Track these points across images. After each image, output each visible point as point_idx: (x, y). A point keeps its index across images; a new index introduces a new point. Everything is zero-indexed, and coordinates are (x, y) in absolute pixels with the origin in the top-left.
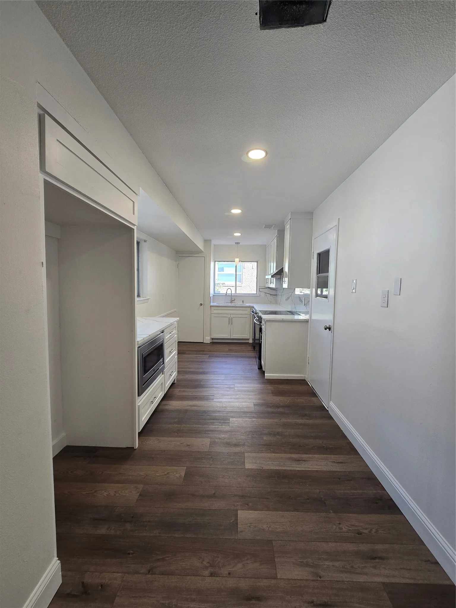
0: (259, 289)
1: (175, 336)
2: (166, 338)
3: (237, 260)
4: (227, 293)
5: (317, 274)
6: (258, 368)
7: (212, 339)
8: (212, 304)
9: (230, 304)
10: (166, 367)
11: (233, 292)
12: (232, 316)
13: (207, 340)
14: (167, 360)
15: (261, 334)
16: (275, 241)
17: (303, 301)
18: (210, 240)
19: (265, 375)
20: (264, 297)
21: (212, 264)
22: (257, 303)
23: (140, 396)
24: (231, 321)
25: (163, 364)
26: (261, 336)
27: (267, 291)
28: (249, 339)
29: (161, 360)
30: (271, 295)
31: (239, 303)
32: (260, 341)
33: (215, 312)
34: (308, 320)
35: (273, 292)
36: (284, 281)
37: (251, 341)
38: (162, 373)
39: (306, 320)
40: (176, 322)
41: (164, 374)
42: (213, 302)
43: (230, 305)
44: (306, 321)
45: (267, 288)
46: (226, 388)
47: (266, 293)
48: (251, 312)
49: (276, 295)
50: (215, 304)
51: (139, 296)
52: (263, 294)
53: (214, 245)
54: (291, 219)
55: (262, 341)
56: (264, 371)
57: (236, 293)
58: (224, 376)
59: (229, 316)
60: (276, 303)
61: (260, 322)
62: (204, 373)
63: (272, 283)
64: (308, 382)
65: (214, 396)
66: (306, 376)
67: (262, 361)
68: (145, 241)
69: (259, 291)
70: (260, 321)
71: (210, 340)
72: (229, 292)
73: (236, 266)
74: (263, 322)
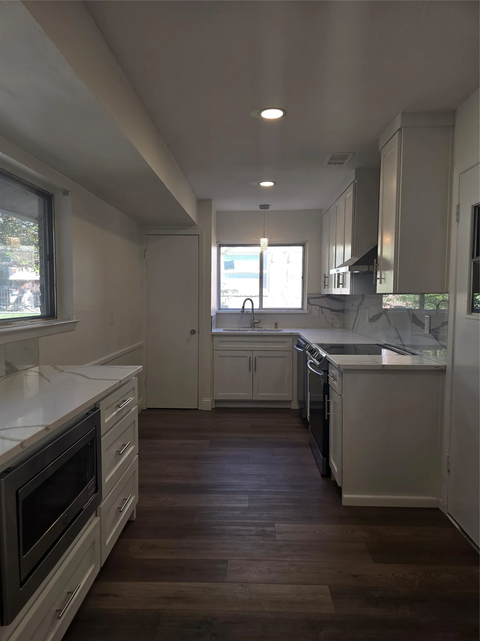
0: (308, 299)
1: (133, 409)
2: (106, 421)
3: (264, 241)
4: (245, 307)
5: (473, 257)
6: (323, 476)
7: (216, 401)
8: (214, 331)
9: (251, 329)
10: (103, 499)
11: (256, 306)
12: (256, 354)
13: (207, 404)
14: (107, 478)
15: (328, 399)
16: (350, 194)
17: (427, 323)
18: (210, 201)
19: (344, 496)
20: (318, 314)
21: (214, 250)
22: (305, 327)
23: (7, 625)
24: (253, 365)
25: (96, 492)
26: (328, 403)
27: (325, 303)
28: (289, 402)
29: (92, 482)
30: (332, 310)
31: (268, 328)
32: (327, 414)
33: (221, 346)
34: (444, 368)
35: (336, 305)
36: (381, 279)
37: (295, 406)
38: (95, 511)
39: (439, 369)
40: (136, 376)
41: (100, 516)
42: (216, 327)
43: (250, 331)
44: (441, 371)
45: (323, 297)
46: (254, 535)
47: (322, 307)
48: (295, 346)
49: (343, 311)
50: (221, 330)
51: (54, 316)
52: (315, 310)
53: (217, 211)
54: (400, 130)
55: (331, 413)
56: (340, 487)
57: (262, 308)
58: (246, 497)
59: (249, 354)
60: (344, 327)
61: (324, 371)
62: (202, 490)
63: (341, 286)
64: (448, 515)
65: (226, 562)
66: (441, 500)
67: (332, 460)
68: (66, 193)
69: (308, 303)
70: (325, 369)
71: (212, 404)
72: (248, 305)
73: (261, 255)
74: (333, 372)
